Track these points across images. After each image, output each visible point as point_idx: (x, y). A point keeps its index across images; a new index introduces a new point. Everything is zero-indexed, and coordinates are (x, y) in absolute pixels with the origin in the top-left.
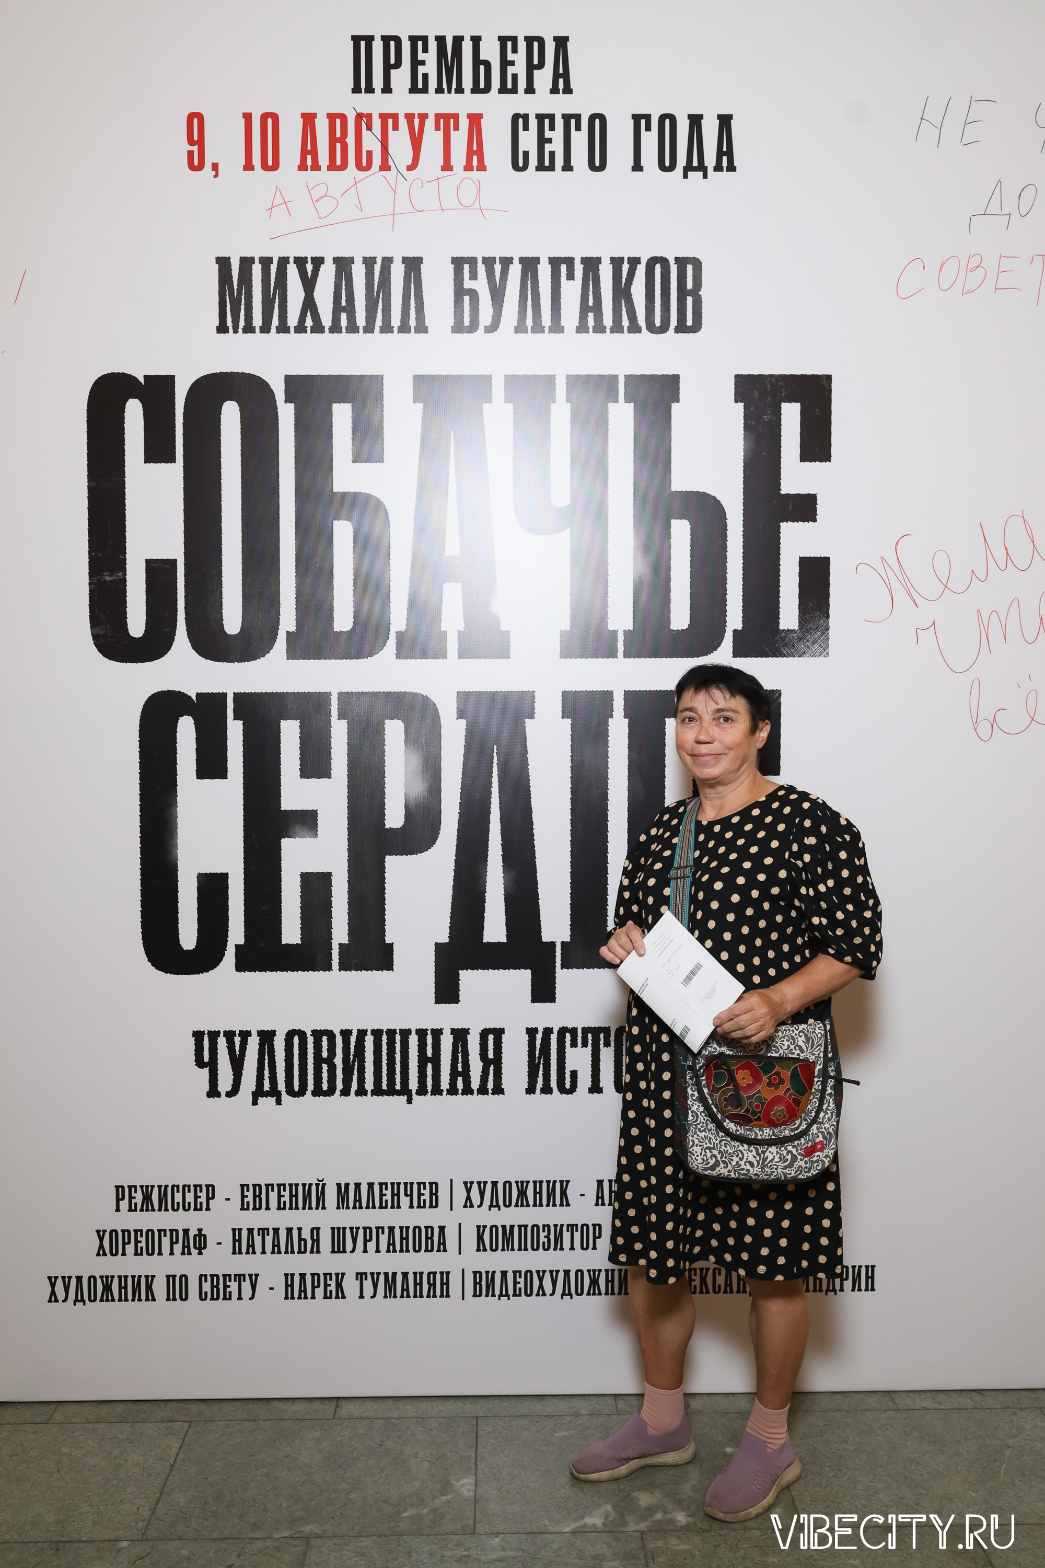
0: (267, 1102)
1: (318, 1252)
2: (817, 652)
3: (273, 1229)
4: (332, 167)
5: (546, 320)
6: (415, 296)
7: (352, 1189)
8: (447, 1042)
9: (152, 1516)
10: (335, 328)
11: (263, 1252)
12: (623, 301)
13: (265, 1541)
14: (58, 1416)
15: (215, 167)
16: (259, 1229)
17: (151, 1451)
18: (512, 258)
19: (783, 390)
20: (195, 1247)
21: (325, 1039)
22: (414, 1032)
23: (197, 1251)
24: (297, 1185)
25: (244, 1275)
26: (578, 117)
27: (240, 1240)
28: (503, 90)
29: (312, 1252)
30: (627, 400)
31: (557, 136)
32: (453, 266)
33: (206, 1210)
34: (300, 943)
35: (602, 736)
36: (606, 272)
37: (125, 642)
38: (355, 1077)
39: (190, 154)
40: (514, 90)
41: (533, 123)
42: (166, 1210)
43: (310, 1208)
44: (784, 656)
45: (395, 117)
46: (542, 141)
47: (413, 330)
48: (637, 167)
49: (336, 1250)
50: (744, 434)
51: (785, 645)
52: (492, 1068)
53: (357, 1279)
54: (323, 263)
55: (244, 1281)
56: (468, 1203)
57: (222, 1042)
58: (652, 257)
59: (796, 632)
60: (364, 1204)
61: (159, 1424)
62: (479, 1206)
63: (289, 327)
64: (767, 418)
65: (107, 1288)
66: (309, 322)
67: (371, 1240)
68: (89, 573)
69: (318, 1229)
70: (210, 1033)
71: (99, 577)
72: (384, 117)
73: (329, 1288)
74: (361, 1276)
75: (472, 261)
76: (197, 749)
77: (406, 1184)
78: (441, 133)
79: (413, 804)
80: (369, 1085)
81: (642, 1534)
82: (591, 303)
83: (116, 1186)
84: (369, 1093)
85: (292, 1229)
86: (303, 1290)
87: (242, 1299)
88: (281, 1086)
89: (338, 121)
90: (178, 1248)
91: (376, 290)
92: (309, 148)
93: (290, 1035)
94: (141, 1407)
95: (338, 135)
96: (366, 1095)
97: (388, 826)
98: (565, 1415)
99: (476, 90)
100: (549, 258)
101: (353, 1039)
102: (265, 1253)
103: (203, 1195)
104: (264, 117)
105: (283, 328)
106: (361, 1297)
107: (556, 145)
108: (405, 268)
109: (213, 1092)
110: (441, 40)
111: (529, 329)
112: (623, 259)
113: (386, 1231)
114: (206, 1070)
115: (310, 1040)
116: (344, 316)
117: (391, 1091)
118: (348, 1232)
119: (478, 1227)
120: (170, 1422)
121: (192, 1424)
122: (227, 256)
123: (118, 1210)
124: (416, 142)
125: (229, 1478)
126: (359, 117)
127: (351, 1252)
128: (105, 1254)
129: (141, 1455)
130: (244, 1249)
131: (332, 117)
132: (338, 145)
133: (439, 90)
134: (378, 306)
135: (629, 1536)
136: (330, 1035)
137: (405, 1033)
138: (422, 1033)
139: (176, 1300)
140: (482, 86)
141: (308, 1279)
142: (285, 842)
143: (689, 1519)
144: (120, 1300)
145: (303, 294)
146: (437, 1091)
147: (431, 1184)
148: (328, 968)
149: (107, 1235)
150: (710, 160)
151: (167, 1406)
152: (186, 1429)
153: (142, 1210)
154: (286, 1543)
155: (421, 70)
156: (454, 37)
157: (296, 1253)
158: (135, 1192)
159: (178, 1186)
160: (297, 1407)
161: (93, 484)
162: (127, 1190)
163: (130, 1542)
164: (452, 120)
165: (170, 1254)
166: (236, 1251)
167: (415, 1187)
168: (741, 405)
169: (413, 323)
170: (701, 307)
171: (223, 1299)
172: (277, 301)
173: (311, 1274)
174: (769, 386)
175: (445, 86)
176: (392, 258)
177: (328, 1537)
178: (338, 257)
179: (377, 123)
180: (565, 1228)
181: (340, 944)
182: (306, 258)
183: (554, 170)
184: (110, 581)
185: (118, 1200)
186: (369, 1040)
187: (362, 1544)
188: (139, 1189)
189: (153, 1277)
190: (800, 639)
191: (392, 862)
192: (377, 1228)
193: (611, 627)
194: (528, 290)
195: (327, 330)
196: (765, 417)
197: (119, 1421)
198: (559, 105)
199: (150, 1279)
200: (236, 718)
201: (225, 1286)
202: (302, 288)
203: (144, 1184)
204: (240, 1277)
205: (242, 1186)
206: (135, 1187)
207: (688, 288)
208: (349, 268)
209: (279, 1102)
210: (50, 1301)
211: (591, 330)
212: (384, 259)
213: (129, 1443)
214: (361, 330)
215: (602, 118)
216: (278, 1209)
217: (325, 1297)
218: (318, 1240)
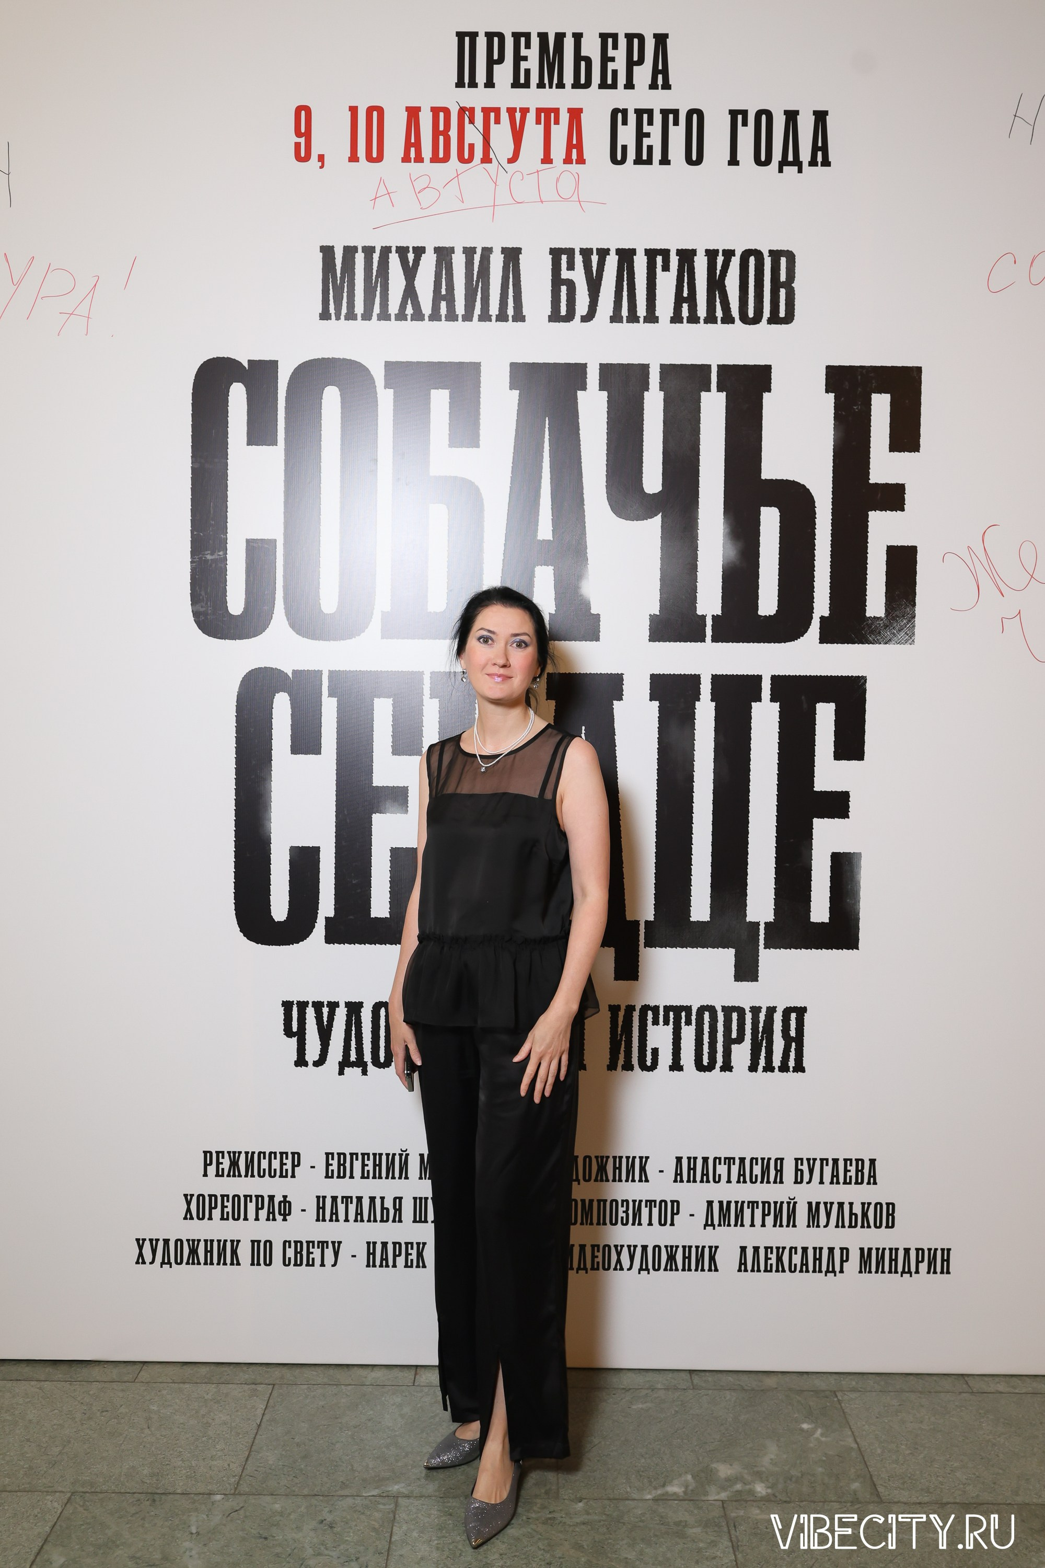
0: (353, 1073)
1: (400, 1221)
2: (903, 639)
3: (357, 1197)
4: (435, 159)
5: (642, 311)
6: (513, 285)
9: (242, 1472)
10: (435, 316)
11: (347, 1220)
12: (717, 292)
13: (354, 1499)
14: (145, 1375)
15: (321, 158)
16: (343, 1197)
17: (237, 1411)
18: (608, 250)
19: (874, 381)
20: (280, 1214)
23: (282, 1217)
24: (381, 1155)
25: (327, 1242)
26: (676, 112)
27: (324, 1208)
28: (603, 85)
29: (394, 1221)
30: (720, 389)
31: (655, 131)
32: (551, 256)
33: (291, 1177)
34: (389, 916)
35: (689, 718)
36: (701, 264)
37: (223, 619)
39: (298, 145)
40: (614, 86)
41: (632, 118)
42: (253, 1176)
43: (393, 1178)
44: (869, 642)
45: (497, 111)
46: (641, 135)
47: (510, 318)
48: (733, 161)
49: (418, 1220)
50: (834, 424)
51: (872, 632)
54: (424, 253)
55: (327, 1248)
57: (310, 1012)
58: (746, 250)
59: (882, 620)
61: (243, 1385)
63: (390, 314)
64: (857, 409)
65: (193, 1252)
66: (409, 310)
68: (191, 552)
69: (401, 1199)
70: (299, 1003)
71: (201, 556)
72: (486, 111)
73: (410, 1257)
75: (570, 252)
76: (292, 725)
78: (542, 127)
81: (723, 1504)
82: (685, 294)
83: (204, 1152)
85: (375, 1197)
86: (384, 1259)
87: (324, 1266)
88: (368, 1057)
89: (442, 115)
90: (263, 1214)
91: (475, 279)
92: (413, 141)
93: (377, 1006)
94: (227, 1369)
95: (441, 128)
98: (641, 1389)
99: (576, 85)
100: (646, 250)
102: (348, 1221)
103: (289, 1162)
104: (370, 110)
105: (384, 316)
107: (655, 140)
108: (504, 258)
109: (301, 1062)
110: (543, 37)
111: (625, 319)
112: (718, 250)
114: (295, 1039)
116: (443, 305)
120: (253, 1384)
121: (276, 1387)
122: (331, 245)
123: (205, 1175)
124: (518, 135)
125: (315, 1438)
126: (462, 110)
128: (192, 1218)
129: (228, 1415)
130: (328, 1217)
131: (435, 111)
132: (441, 138)
133: (541, 85)
134: (477, 295)
135: (711, 1505)
139: (260, 1265)
140: (583, 81)
141: (390, 1248)
142: (376, 818)
143: (769, 1491)
144: (206, 1263)
145: (405, 283)
149: (194, 1199)
150: (805, 156)
151: (250, 1369)
152: (270, 1391)
153: (229, 1176)
154: (376, 1501)
155: (524, 65)
156: (556, 34)
157: (378, 1221)
158: (223, 1157)
159: (264, 1153)
160: (377, 1374)
161: (196, 466)
162: (214, 1156)
163: (223, 1496)
164: (552, 115)
165: (255, 1220)
166: (320, 1218)
168: (832, 395)
169: (510, 312)
170: (794, 299)
171: (306, 1265)
172: (379, 289)
173: (393, 1243)
174: (859, 377)
175: (546, 81)
176: (492, 248)
177: (415, 1497)
178: (439, 247)
179: (479, 117)
180: (643, 1204)
182: (408, 247)
183: (651, 164)
184: (211, 560)
185: (206, 1165)
187: (449, 1504)
188: (226, 1155)
189: (238, 1241)
190: (886, 626)
193: (700, 612)
194: (624, 281)
195: (426, 318)
196: (855, 407)
197: (204, 1381)
198: (658, 100)
199: (235, 1243)
200: (330, 695)
201: (309, 1253)
202: (404, 277)
203: (232, 1150)
204: (323, 1244)
205: (327, 1154)
206: (223, 1153)
207: (781, 281)
208: (450, 257)
209: (365, 1072)
210: (137, 1263)
211: (685, 320)
212: (484, 249)
213: (215, 1403)
214: (460, 318)
215: (700, 114)
216: (362, 1178)
217: (406, 1266)
218: (400, 1210)
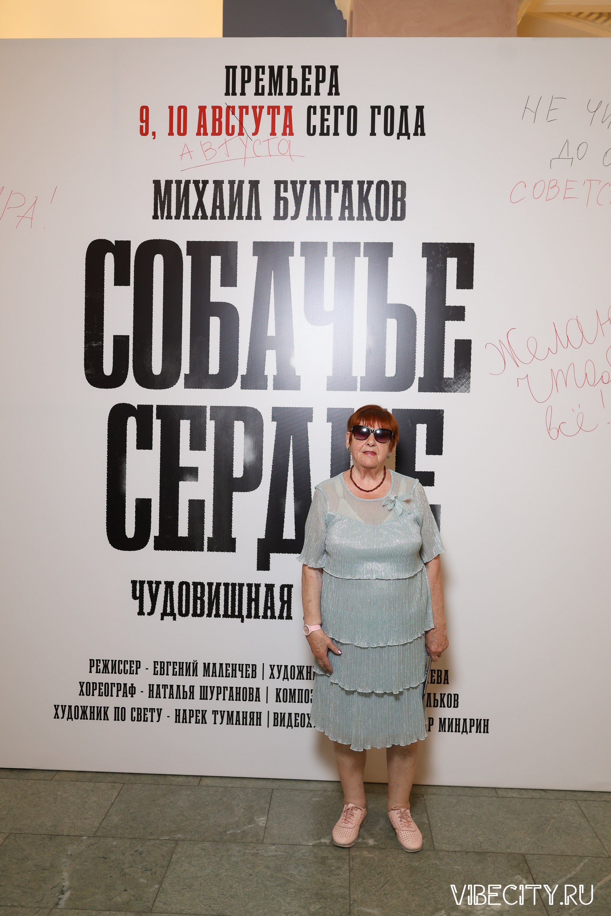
0: (168, 619)
1: (193, 698)
2: (463, 390)
3: (170, 685)
4: (214, 133)
5: (323, 214)
6: (255, 200)
7: (211, 666)
8: (263, 591)
9: (100, 826)
10: (214, 217)
11: (165, 697)
12: (364, 204)
13: (155, 841)
14: (57, 777)
15: (154, 134)
16: (163, 685)
17: (103, 796)
18: (306, 181)
19: (448, 251)
20: (130, 693)
21: (199, 587)
22: (245, 585)
23: (131, 695)
24: (183, 663)
25: (154, 709)
26: (342, 108)
27: (153, 691)
28: (303, 93)
29: (190, 698)
30: (365, 255)
31: (331, 118)
32: (275, 185)
33: (136, 674)
34: (188, 536)
37: (102, 378)
38: (214, 608)
39: (141, 127)
40: (309, 94)
41: (319, 111)
42: (115, 673)
43: (190, 675)
44: (445, 392)
45: (247, 108)
46: (323, 120)
47: (253, 218)
48: (373, 133)
49: (202, 698)
50: (427, 274)
51: (447, 386)
52: (286, 605)
53: (213, 714)
54: (208, 183)
55: (154, 712)
56: (272, 676)
57: (146, 587)
58: (379, 181)
59: (452, 379)
60: (218, 674)
61: (108, 783)
62: (278, 678)
63: (190, 216)
64: (439, 266)
65: (84, 712)
66: (200, 214)
67: (220, 693)
68: (85, 342)
69: (193, 686)
70: (140, 581)
71: (90, 344)
72: (241, 108)
73: (198, 718)
74: (215, 712)
75: (285, 183)
76: (137, 434)
77: (239, 665)
78: (270, 116)
79: (247, 466)
80: (222, 612)
82: (347, 205)
83: (90, 660)
84: (222, 616)
85: (180, 686)
86: (185, 718)
87: (153, 721)
88: (176, 611)
89: (217, 110)
90: (121, 693)
91: (235, 196)
92: (202, 124)
93: (181, 584)
94: (100, 775)
95: (217, 117)
96: (220, 617)
97: (234, 476)
98: (319, 790)
99: (289, 93)
100: (326, 181)
101: (214, 588)
102: (166, 698)
103: (134, 666)
104: (180, 108)
105: (187, 217)
106: (215, 723)
107: (331, 123)
108: (250, 186)
109: (141, 613)
110: (271, 68)
111: (314, 218)
112: (364, 181)
113: (229, 689)
114: (138, 601)
115: (192, 587)
116: (218, 211)
117: (233, 616)
118: (209, 688)
119: (277, 689)
120: (113, 783)
121: (125, 784)
122: (159, 180)
123: (91, 672)
124: (258, 121)
125: (141, 810)
126: (228, 108)
127: (210, 699)
128: (83, 695)
129: (97, 797)
130: (155, 695)
131: (214, 108)
132: (217, 123)
133: (270, 94)
134: (236, 206)
136: (202, 585)
137: (241, 585)
138: (250, 586)
139: (119, 720)
140: (292, 91)
141: (188, 712)
142: (181, 483)
143: (375, 843)
144: (91, 719)
145: (197, 199)
146: (257, 616)
147: (253, 665)
148: (202, 550)
149: (85, 685)
150: (411, 130)
152: (122, 787)
153: (103, 673)
154: (166, 842)
155: (261, 83)
156: (279, 66)
157: (181, 698)
159: (122, 661)
160: (180, 779)
161: (88, 297)
162: (95, 662)
163: (87, 837)
164: (276, 109)
165: (117, 696)
166: (151, 696)
167: (244, 666)
168: (425, 259)
169: (253, 214)
170: (405, 207)
171: (143, 721)
172: (184, 203)
173: (189, 710)
174: (440, 249)
175: (273, 91)
176: (244, 180)
177: (188, 841)
178: (216, 180)
179: (237, 111)
181: (208, 537)
182: (199, 181)
183: (329, 135)
184: (95, 346)
185: (91, 667)
186: (222, 588)
187: (205, 845)
188: (101, 662)
189: (108, 708)
190: (454, 383)
191: (236, 495)
192: (224, 687)
193: (354, 375)
194: (314, 198)
195: (209, 218)
198: (333, 101)
199: (106, 709)
200: (157, 418)
201: (145, 714)
202: (197, 196)
203: (105, 659)
204: (152, 710)
205: (155, 662)
206: (100, 660)
207: (398, 197)
208: (221, 186)
209: (174, 619)
210: (55, 718)
211: (347, 219)
212: (240, 181)
213: (92, 792)
214: (227, 218)
215: (355, 108)
216: (173, 675)
217: (196, 723)
218: (193, 692)
